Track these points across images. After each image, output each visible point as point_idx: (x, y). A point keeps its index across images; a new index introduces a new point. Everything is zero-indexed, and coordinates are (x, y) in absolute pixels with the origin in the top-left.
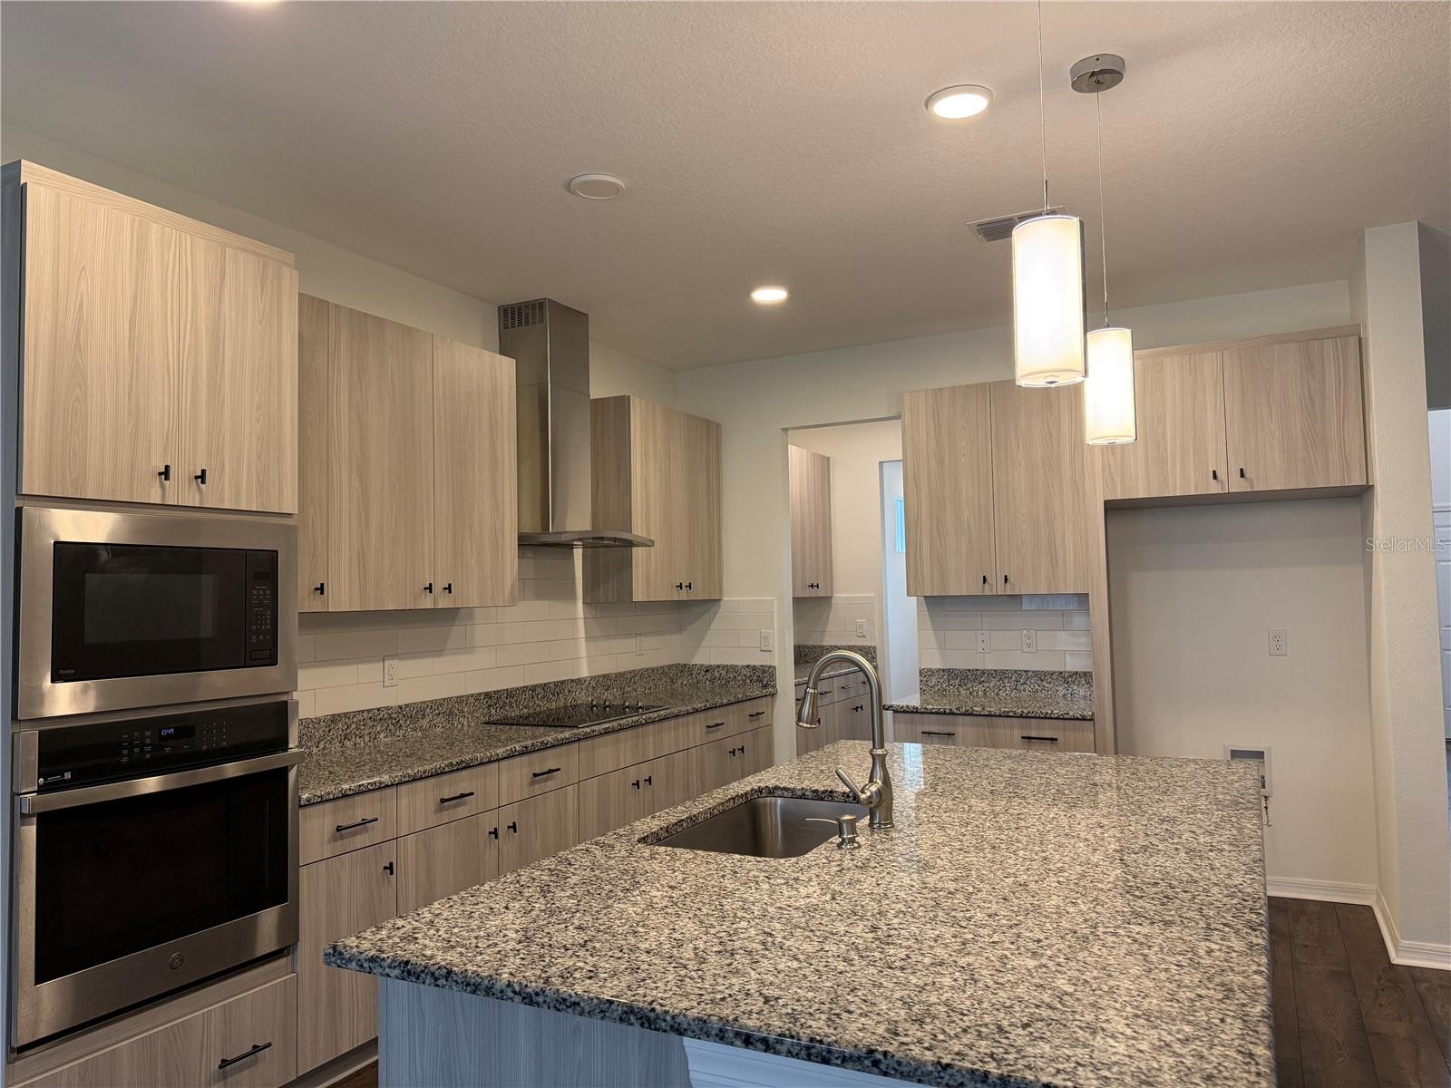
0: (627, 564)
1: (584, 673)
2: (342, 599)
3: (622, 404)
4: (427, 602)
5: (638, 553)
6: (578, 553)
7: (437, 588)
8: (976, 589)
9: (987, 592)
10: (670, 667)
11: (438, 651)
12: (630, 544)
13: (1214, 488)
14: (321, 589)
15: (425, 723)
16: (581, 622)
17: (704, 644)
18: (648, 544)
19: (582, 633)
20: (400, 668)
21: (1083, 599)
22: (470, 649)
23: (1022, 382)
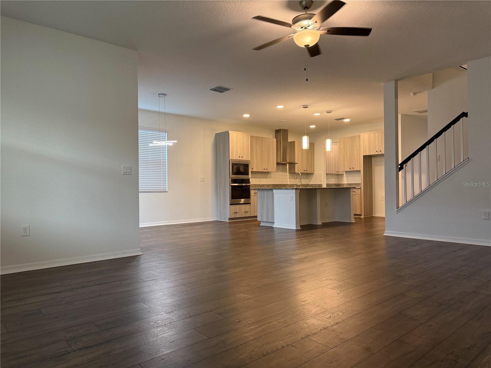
0: (294, 167)
1: (289, 184)
2: (255, 170)
3: (294, 142)
4: (264, 171)
5: (296, 165)
6: (288, 165)
7: (266, 169)
8: (349, 170)
9: (351, 170)
10: (305, 184)
11: (266, 178)
12: (295, 164)
13: (377, 153)
14: (253, 169)
15: (265, 187)
16: (288, 176)
17: (311, 180)
18: (297, 163)
19: (288, 177)
20: (262, 180)
21: (359, 171)
22: (271, 178)
23: (303, 149)
